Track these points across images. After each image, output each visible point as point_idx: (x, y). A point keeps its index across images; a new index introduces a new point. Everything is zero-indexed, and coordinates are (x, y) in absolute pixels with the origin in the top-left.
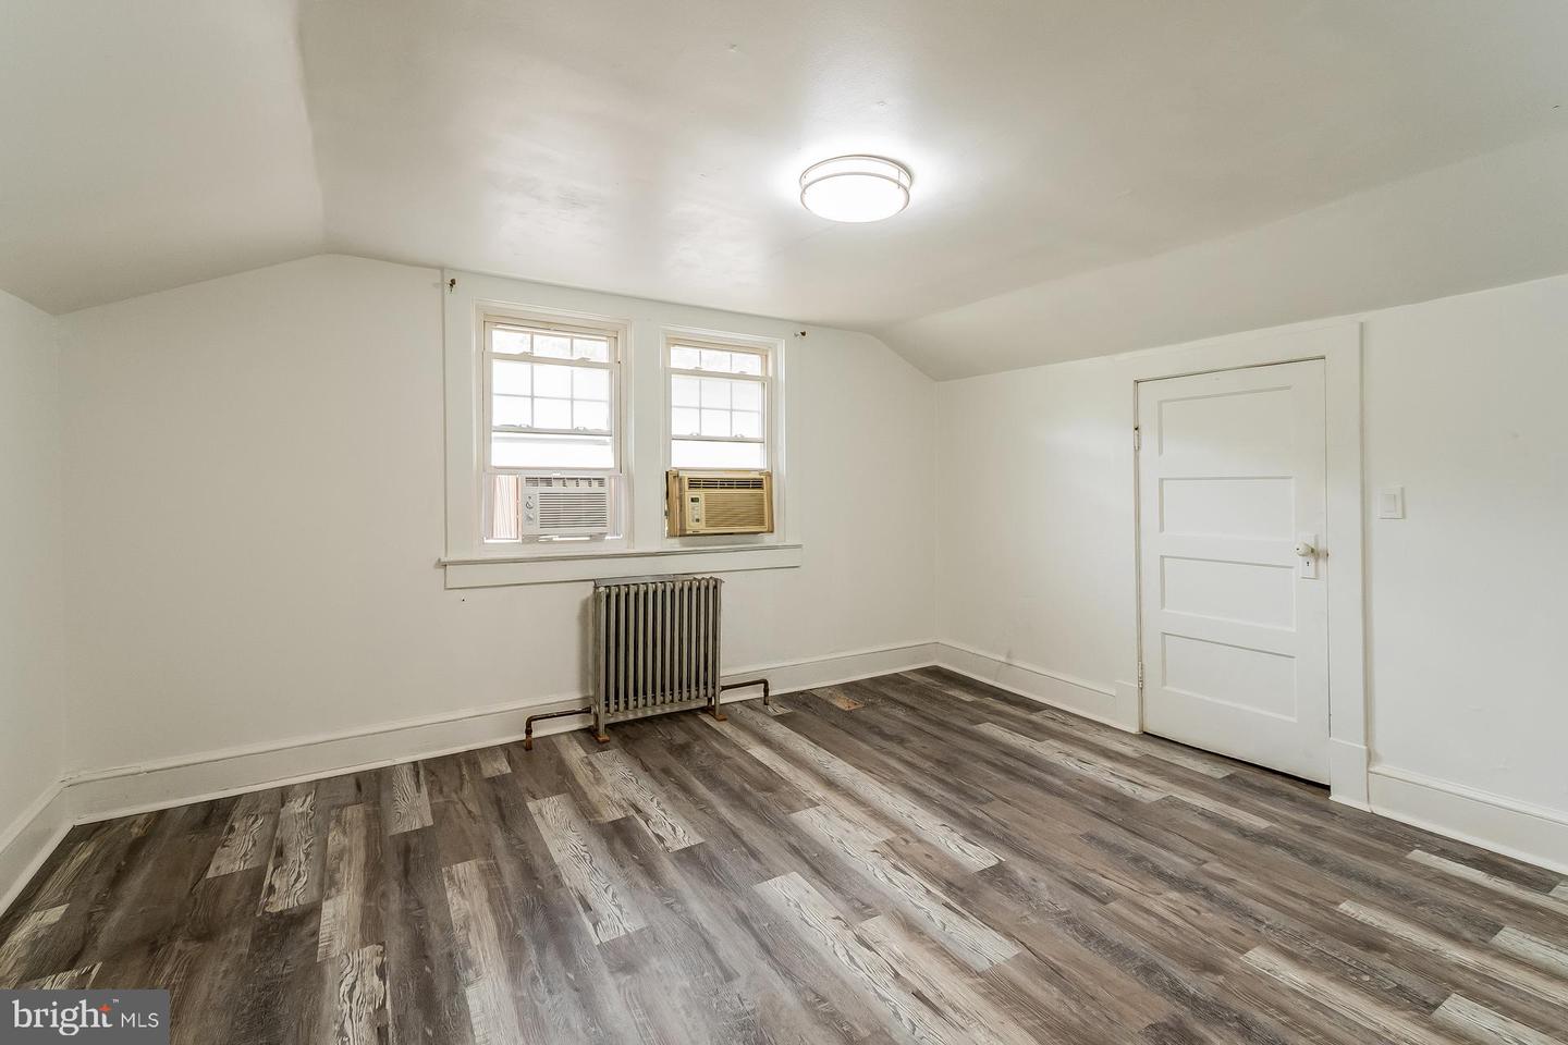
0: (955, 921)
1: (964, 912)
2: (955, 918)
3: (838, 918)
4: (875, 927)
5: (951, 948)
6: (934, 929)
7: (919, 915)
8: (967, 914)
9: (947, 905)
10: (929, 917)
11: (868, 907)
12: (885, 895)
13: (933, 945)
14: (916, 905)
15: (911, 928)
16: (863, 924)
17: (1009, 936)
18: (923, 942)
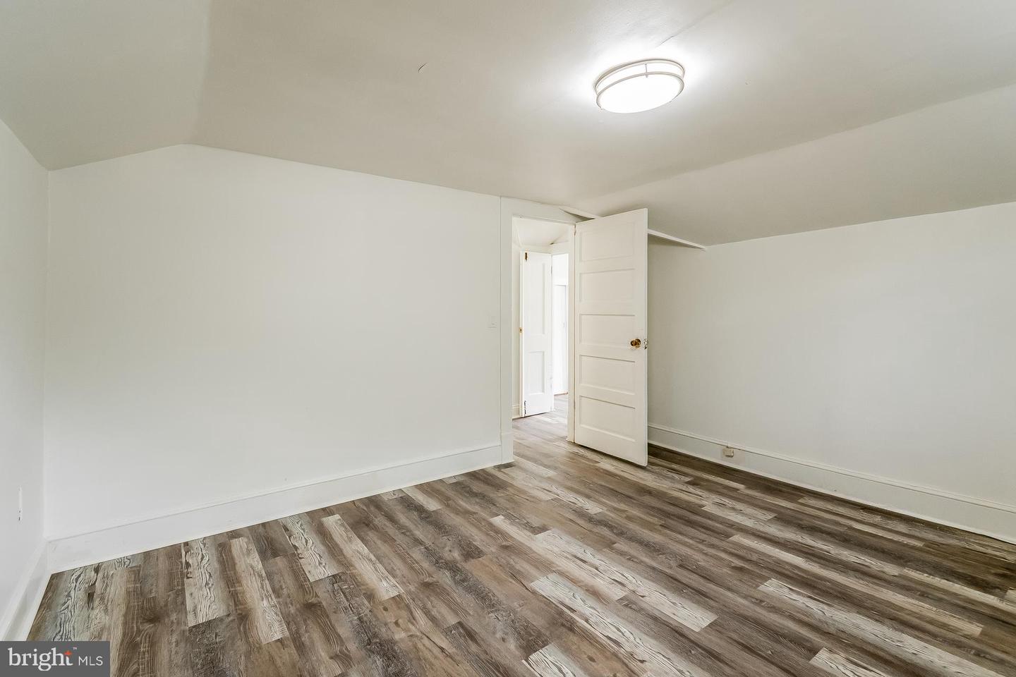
0: (567, 599)
1: (562, 607)
2: (567, 602)
3: (642, 597)
4: (617, 593)
5: (569, 584)
6: (580, 594)
7: (591, 601)
8: (559, 605)
9: (573, 610)
10: (584, 601)
11: (626, 606)
12: (618, 616)
13: (580, 584)
14: (595, 610)
15: (594, 593)
16: (625, 594)
17: (534, 593)
18: (586, 586)
